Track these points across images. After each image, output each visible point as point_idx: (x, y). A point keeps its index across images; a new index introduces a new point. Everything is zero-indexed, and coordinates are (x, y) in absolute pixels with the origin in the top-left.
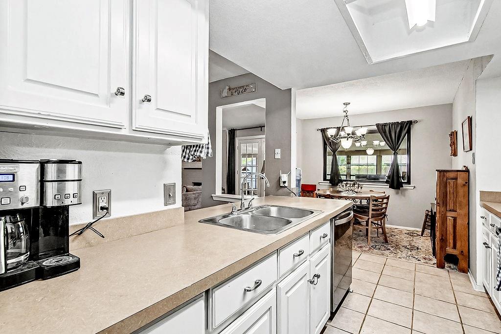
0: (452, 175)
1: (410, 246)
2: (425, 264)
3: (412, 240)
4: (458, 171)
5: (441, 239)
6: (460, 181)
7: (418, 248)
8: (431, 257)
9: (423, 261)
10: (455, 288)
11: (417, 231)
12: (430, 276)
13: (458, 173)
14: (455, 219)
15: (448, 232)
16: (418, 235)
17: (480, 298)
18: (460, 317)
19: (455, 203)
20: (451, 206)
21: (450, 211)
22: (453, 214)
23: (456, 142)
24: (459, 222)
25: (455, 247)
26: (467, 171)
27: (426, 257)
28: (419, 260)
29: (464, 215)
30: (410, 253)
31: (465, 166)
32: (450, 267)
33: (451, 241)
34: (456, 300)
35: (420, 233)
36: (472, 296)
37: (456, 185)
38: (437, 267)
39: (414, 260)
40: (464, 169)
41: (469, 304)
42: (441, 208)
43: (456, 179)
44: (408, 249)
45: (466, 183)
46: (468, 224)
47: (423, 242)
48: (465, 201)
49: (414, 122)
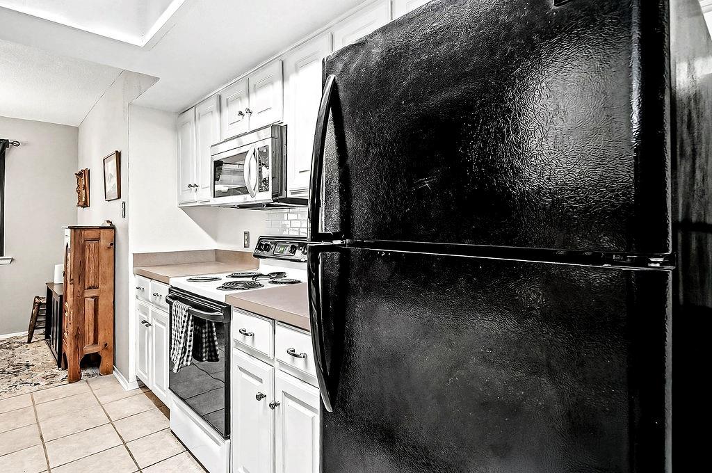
0: (92, 234)
1: (11, 368)
2: (48, 386)
3: (13, 355)
4: (101, 228)
5: (76, 336)
6: (104, 243)
7: (28, 366)
8: (56, 371)
9: (43, 383)
10: (102, 400)
11: (18, 338)
12: (62, 400)
13: (102, 230)
14: (96, 299)
15: (86, 322)
16: (21, 343)
17: (136, 398)
18: (120, 437)
19: (96, 277)
20: (90, 281)
21: (90, 288)
22: (93, 293)
23: (87, 186)
24: (101, 302)
25: (96, 342)
26: (113, 228)
27: (47, 374)
28: (36, 384)
29: (109, 292)
30: (14, 379)
31: (108, 221)
32: (88, 375)
33: (91, 334)
34: (109, 417)
35: (26, 339)
36: (126, 400)
37: (98, 248)
38: (70, 383)
39: (26, 388)
40: (108, 225)
41: (127, 412)
42: (76, 287)
43: (98, 239)
44: (8, 373)
45: (112, 244)
46: (114, 302)
47: (35, 352)
48: (109, 271)
49: (12, 143)
